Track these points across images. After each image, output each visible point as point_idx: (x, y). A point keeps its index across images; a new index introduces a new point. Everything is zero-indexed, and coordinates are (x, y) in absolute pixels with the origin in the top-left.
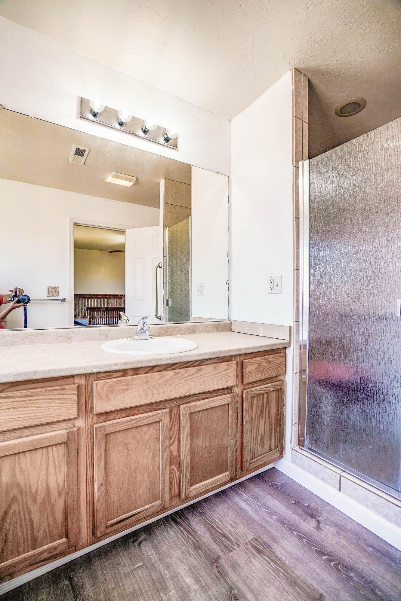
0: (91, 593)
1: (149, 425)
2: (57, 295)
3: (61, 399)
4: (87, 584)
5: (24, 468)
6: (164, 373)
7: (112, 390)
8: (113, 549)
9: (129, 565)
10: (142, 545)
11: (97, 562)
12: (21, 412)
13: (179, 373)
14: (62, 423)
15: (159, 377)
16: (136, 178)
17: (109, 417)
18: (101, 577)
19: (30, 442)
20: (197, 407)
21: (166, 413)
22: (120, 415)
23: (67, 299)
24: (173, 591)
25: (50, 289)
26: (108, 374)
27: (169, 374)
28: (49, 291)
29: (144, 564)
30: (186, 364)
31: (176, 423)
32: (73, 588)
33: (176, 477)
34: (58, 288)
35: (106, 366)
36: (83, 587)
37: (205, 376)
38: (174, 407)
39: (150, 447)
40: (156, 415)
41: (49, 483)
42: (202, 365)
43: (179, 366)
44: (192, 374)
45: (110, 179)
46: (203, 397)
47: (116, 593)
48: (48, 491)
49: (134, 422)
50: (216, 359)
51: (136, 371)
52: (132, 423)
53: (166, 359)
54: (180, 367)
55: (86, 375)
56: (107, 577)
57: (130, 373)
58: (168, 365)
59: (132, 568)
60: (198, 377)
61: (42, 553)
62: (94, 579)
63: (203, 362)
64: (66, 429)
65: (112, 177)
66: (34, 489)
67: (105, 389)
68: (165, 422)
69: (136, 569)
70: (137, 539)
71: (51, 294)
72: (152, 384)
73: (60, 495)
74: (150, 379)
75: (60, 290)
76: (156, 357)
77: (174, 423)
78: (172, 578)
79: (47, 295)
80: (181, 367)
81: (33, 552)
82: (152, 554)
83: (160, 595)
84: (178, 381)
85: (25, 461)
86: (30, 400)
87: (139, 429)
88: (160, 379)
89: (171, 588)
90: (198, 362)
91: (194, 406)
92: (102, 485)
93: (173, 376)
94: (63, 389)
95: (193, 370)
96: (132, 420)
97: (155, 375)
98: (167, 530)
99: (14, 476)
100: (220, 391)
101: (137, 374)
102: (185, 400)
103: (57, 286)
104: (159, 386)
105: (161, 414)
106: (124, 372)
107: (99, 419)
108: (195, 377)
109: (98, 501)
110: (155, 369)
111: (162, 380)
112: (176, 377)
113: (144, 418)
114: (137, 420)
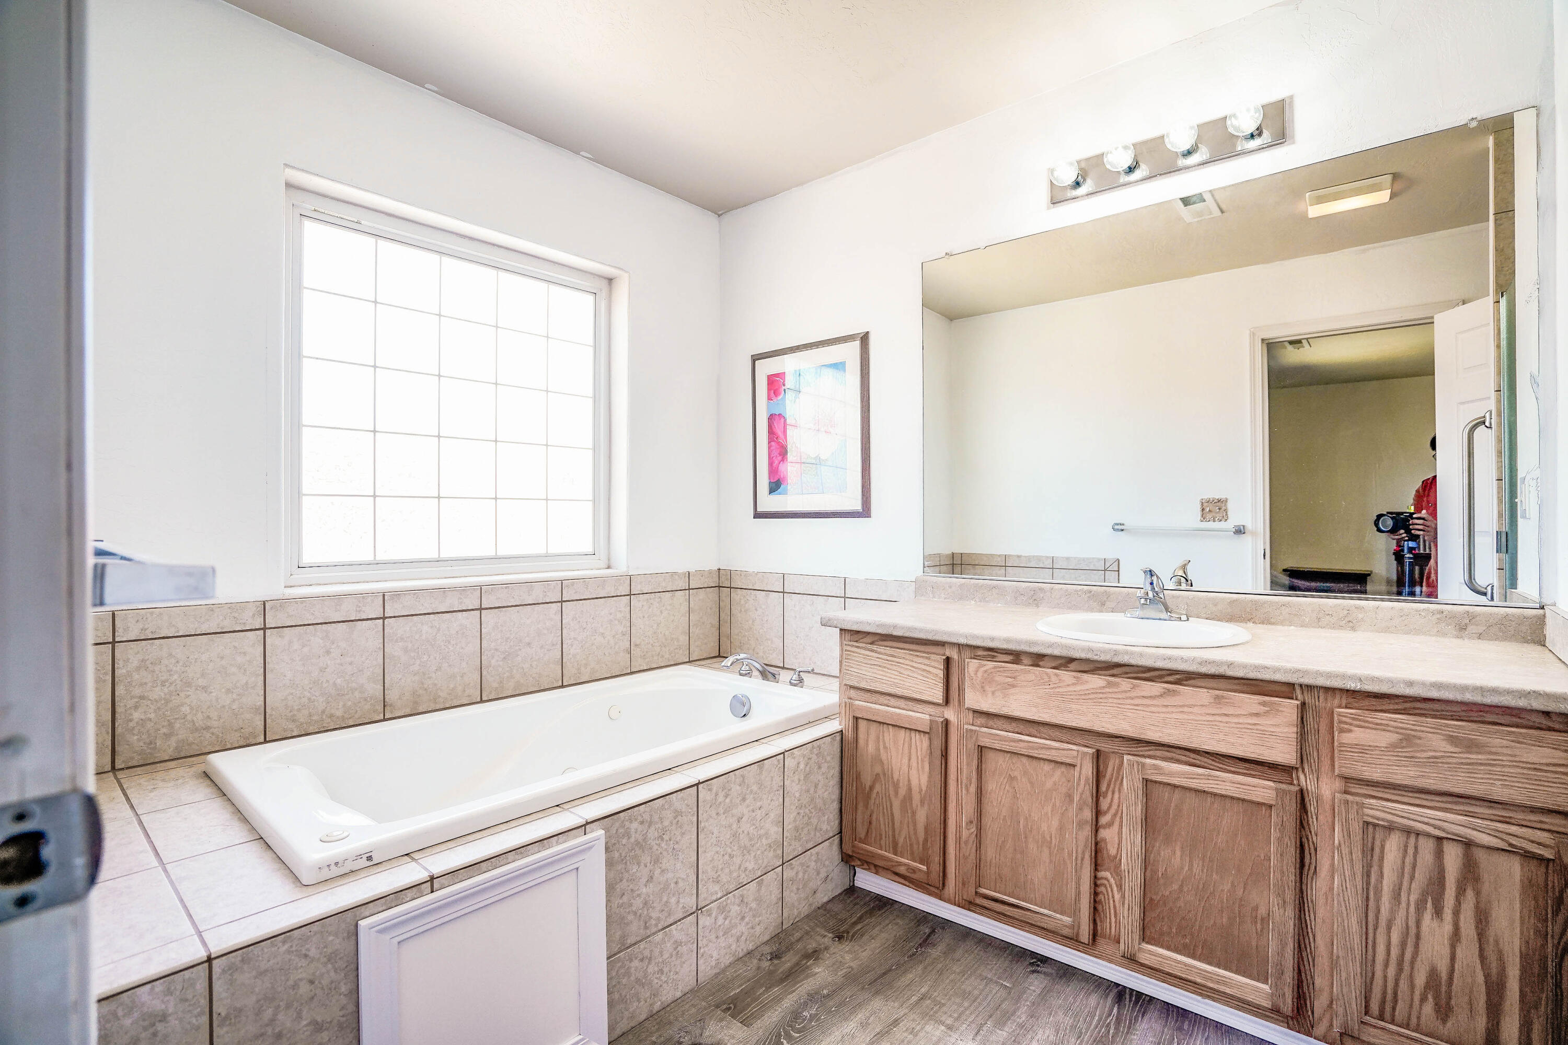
0: (934, 956)
1: (1053, 765)
2: (1225, 518)
3: (924, 670)
4: (941, 947)
5: (887, 745)
6: (1085, 676)
7: (988, 679)
8: (1001, 950)
9: (995, 974)
10: (1035, 975)
11: (970, 943)
12: (884, 674)
13: (1116, 685)
14: (928, 706)
15: (1074, 681)
16: (1389, 177)
17: (991, 723)
18: (959, 953)
19: (892, 714)
20: (1161, 772)
21: (1085, 754)
22: (1007, 726)
23: (1249, 526)
24: (1005, 1033)
25: (1205, 504)
26: (991, 653)
27: (1096, 681)
28: (1203, 510)
29: (1011, 988)
30: (1144, 672)
31: (1117, 789)
32: (926, 940)
33: (1114, 901)
34: (1226, 500)
35: (978, 637)
36: (934, 945)
37: (1186, 709)
38: (1113, 752)
39: (1054, 805)
40: (1064, 749)
41: (911, 778)
42: (1185, 685)
43: (1127, 673)
44: (1151, 697)
45: (1315, 211)
46: (1191, 760)
47: (952, 977)
48: (910, 789)
49: (1022, 745)
50: (1236, 681)
51: (1038, 659)
52: (1020, 746)
53: (1083, 650)
54: (1126, 676)
55: (960, 646)
56: (962, 960)
57: (1026, 660)
58: (1103, 665)
59: (995, 979)
60: (1166, 706)
61: (900, 864)
62: (950, 950)
63: (1190, 679)
64: (931, 715)
65: (1311, 205)
66: (896, 777)
67: (980, 674)
68: (1084, 772)
69: (996, 982)
70: (1038, 966)
71: (1209, 516)
72: (1061, 690)
73: (922, 802)
74: (1054, 679)
75: (1230, 506)
76: (1064, 641)
77: (1112, 786)
78: (1021, 1026)
79: (1199, 517)
80: (1129, 675)
81: (893, 856)
82: (1034, 991)
83: (988, 1020)
84: (1115, 701)
85: (889, 735)
86: (893, 661)
87: (1035, 762)
88: (1074, 684)
89: (1006, 1029)
90: (1178, 676)
91: (1156, 767)
92: (971, 822)
93: (1104, 687)
94: (927, 658)
95: (1156, 688)
96: (1021, 741)
97: (1066, 676)
98: (1090, 994)
99: (878, 749)
100: (1247, 765)
101: (1038, 666)
102: (1139, 749)
103: (1223, 497)
104: (1072, 697)
105: (1075, 753)
106: (1016, 656)
107: (976, 720)
108: (1158, 706)
109: (966, 843)
110: (1073, 666)
111: (1078, 688)
112: (1108, 690)
113: (1041, 746)
114: (1030, 744)
